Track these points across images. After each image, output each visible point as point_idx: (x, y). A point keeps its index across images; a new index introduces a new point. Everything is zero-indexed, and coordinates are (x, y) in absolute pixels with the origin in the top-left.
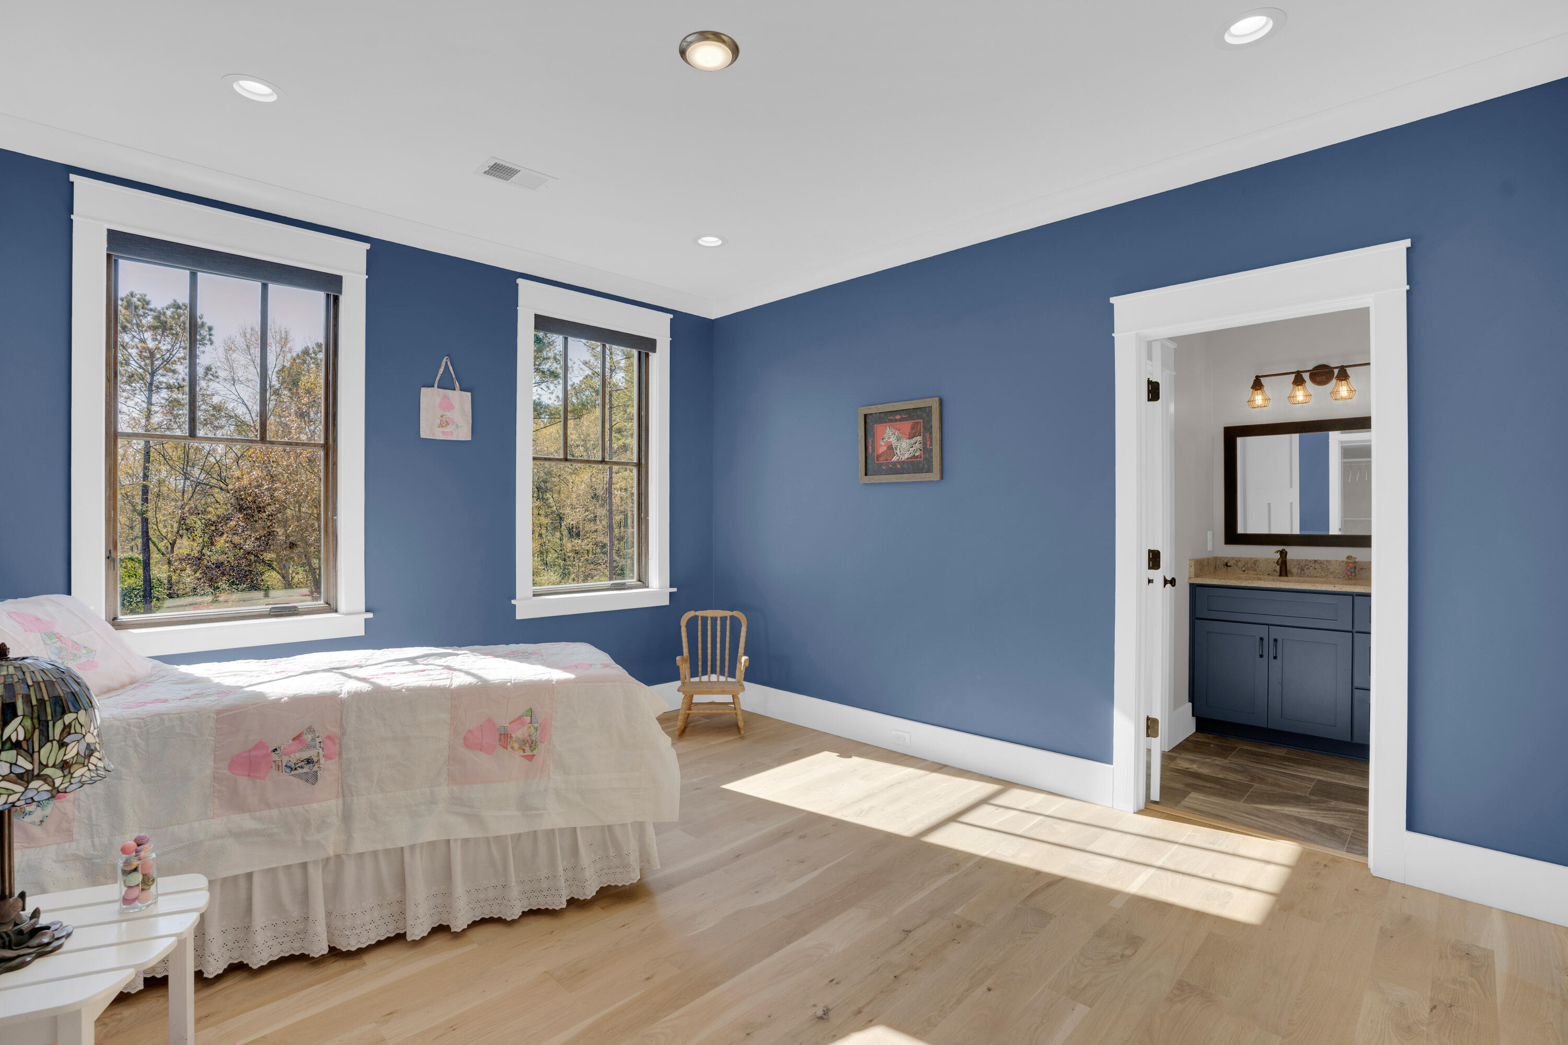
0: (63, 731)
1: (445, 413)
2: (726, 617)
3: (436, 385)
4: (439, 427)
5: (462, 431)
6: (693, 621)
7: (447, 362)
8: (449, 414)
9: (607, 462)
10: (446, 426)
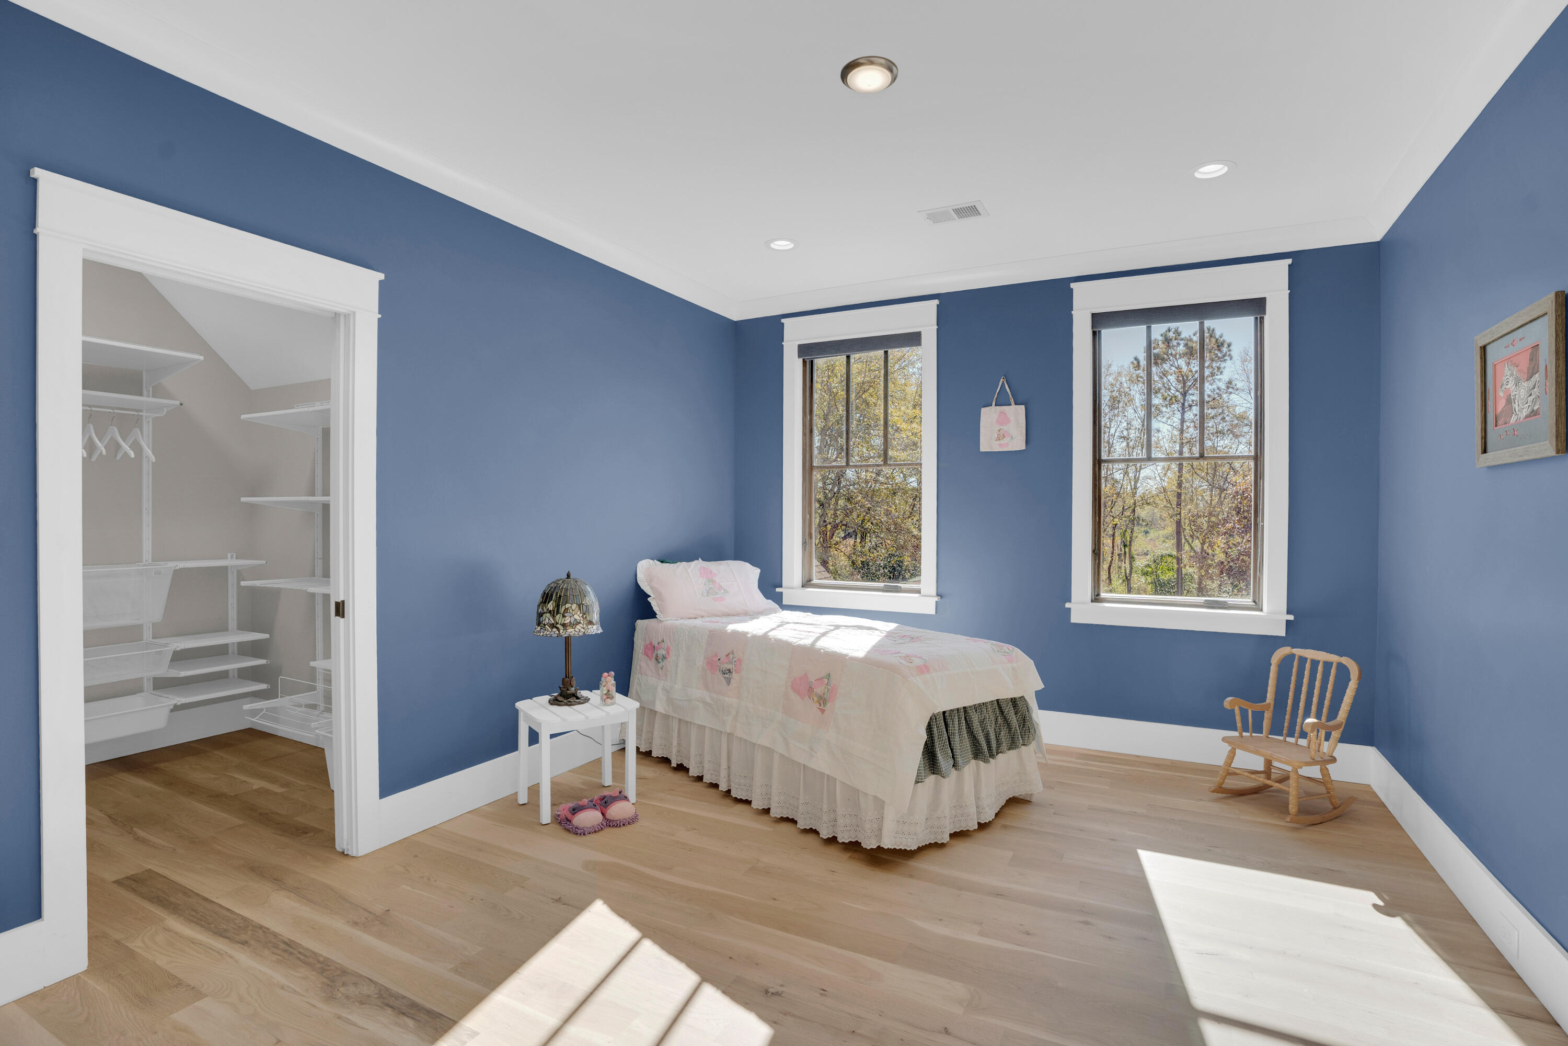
0: (564, 611)
1: (1002, 427)
2: (1331, 663)
3: (994, 403)
4: (996, 440)
5: (1016, 442)
6: (1290, 658)
7: (1003, 381)
8: (1005, 428)
9: (1207, 457)
10: (1002, 439)
